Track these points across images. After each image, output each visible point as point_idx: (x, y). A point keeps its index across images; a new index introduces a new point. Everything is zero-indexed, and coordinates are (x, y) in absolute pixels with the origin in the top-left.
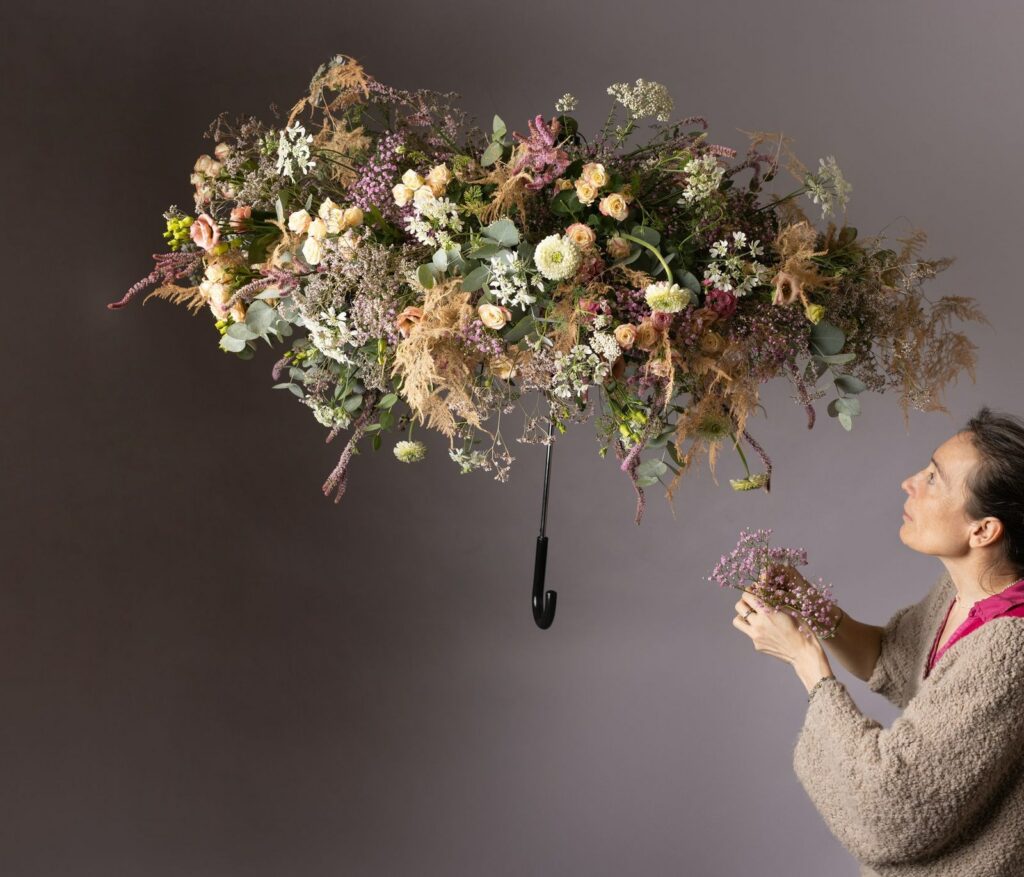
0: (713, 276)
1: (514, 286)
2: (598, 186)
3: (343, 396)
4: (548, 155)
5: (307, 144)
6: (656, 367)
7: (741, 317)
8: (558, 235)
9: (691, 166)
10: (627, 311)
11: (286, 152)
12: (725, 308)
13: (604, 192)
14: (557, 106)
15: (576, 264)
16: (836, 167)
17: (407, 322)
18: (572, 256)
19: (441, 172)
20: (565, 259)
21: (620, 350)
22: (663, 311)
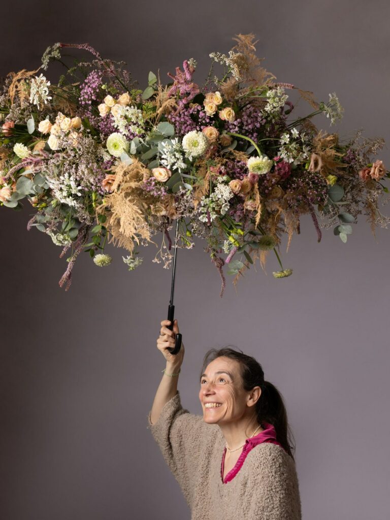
0: (283, 154)
1: (175, 157)
2: (218, 104)
3: (67, 229)
4: (187, 86)
5: (48, 87)
6: (249, 205)
7: (294, 179)
8: (196, 131)
9: (269, 93)
10: (234, 173)
11: (35, 90)
12: (285, 174)
13: (220, 107)
15: (206, 147)
16: (337, 99)
17: (108, 183)
18: (204, 143)
19: (126, 97)
20: (200, 144)
21: (232, 194)
22: (256, 173)
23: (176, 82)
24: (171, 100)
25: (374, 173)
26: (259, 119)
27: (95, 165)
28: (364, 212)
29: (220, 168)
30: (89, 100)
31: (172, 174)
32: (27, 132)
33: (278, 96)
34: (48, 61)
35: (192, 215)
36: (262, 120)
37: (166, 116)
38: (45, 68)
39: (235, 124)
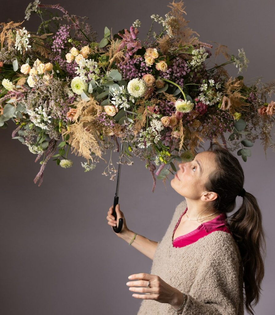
0: (202, 98)
1: (122, 100)
2: (155, 58)
3: (41, 142)
4: (132, 44)
5: (28, 38)
6: (175, 134)
7: (210, 115)
8: (137, 79)
9: (194, 52)
10: (165, 111)
11: (19, 40)
12: (203, 111)
13: (156, 61)
14: (134, 25)
15: (145, 91)
16: (244, 53)
17: (71, 115)
18: (144, 88)
19: (87, 49)
20: (140, 89)
21: (163, 127)
22: (181, 112)
23: (124, 39)
24: (120, 52)
25: (269, 111)
26: (186, 69)
27: (62, 101)
28: (260, 137)
29: (154, 107)
30: (59, 48)
31: (119, 111)
32: (13, 70)
33: (200, 54)
34: (30, 14)
35: (132, 142)
36: (188, 70)
37: (116, 64)
38: (28, 19)
39: (167, 72)
